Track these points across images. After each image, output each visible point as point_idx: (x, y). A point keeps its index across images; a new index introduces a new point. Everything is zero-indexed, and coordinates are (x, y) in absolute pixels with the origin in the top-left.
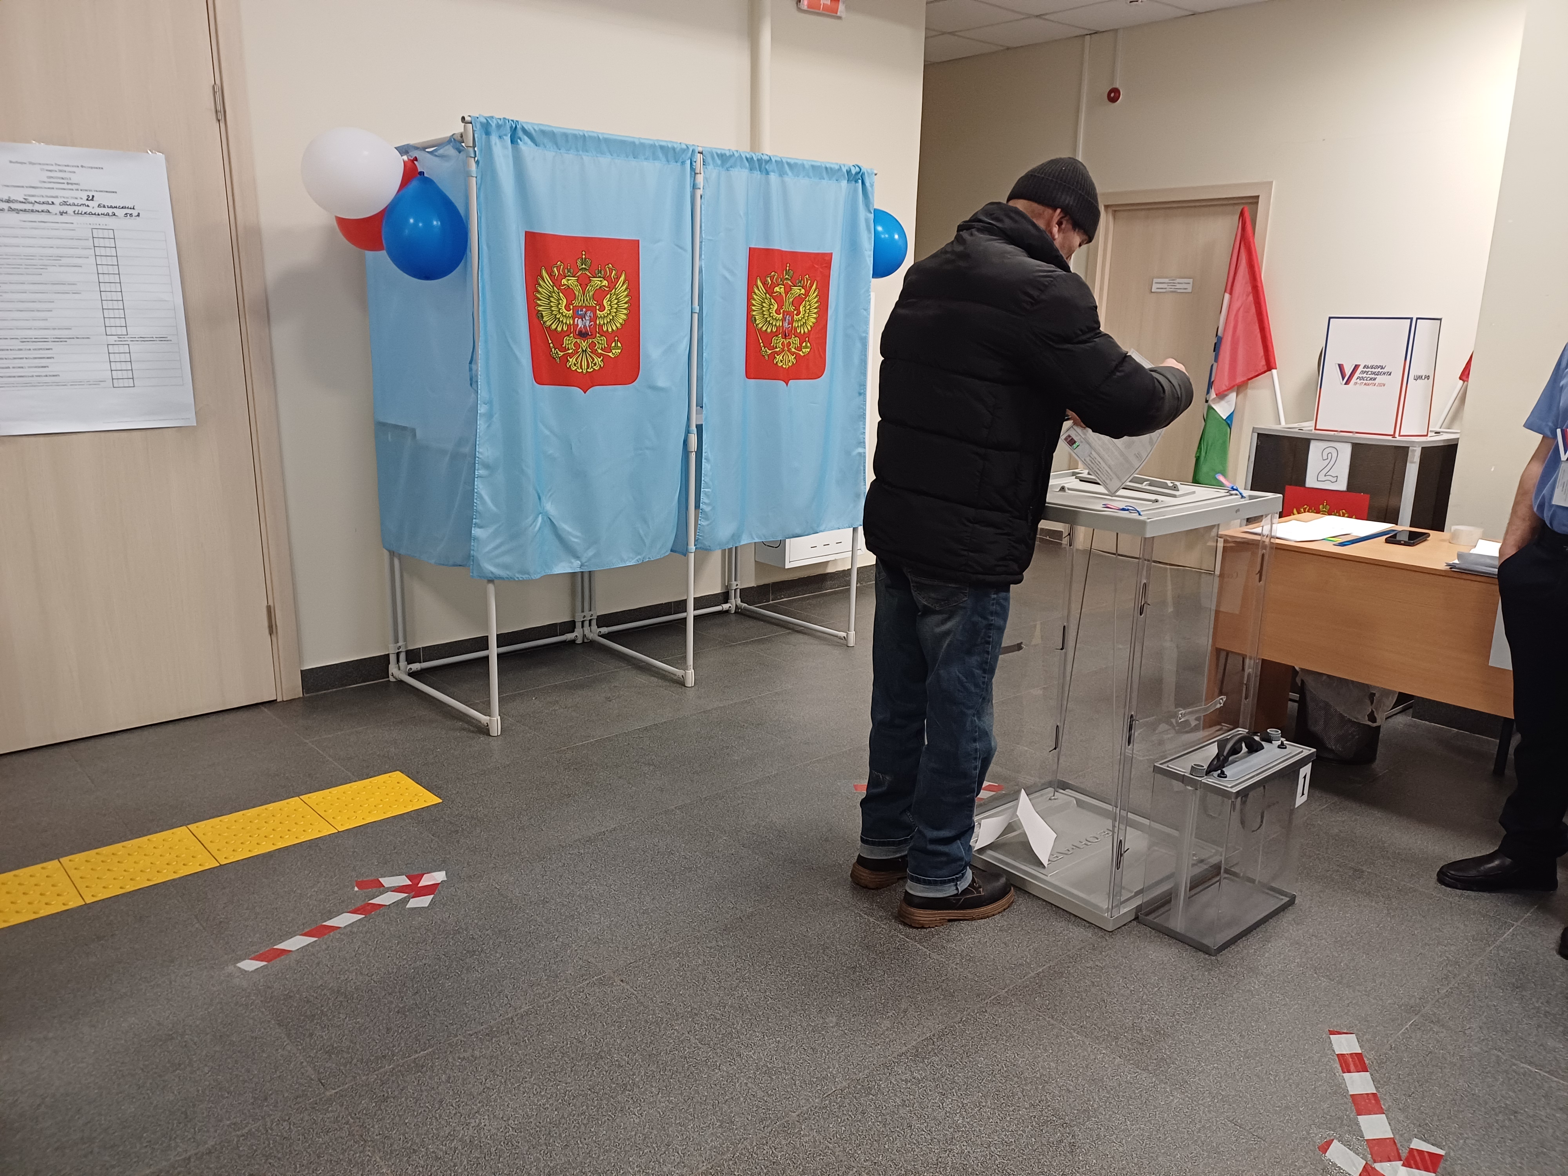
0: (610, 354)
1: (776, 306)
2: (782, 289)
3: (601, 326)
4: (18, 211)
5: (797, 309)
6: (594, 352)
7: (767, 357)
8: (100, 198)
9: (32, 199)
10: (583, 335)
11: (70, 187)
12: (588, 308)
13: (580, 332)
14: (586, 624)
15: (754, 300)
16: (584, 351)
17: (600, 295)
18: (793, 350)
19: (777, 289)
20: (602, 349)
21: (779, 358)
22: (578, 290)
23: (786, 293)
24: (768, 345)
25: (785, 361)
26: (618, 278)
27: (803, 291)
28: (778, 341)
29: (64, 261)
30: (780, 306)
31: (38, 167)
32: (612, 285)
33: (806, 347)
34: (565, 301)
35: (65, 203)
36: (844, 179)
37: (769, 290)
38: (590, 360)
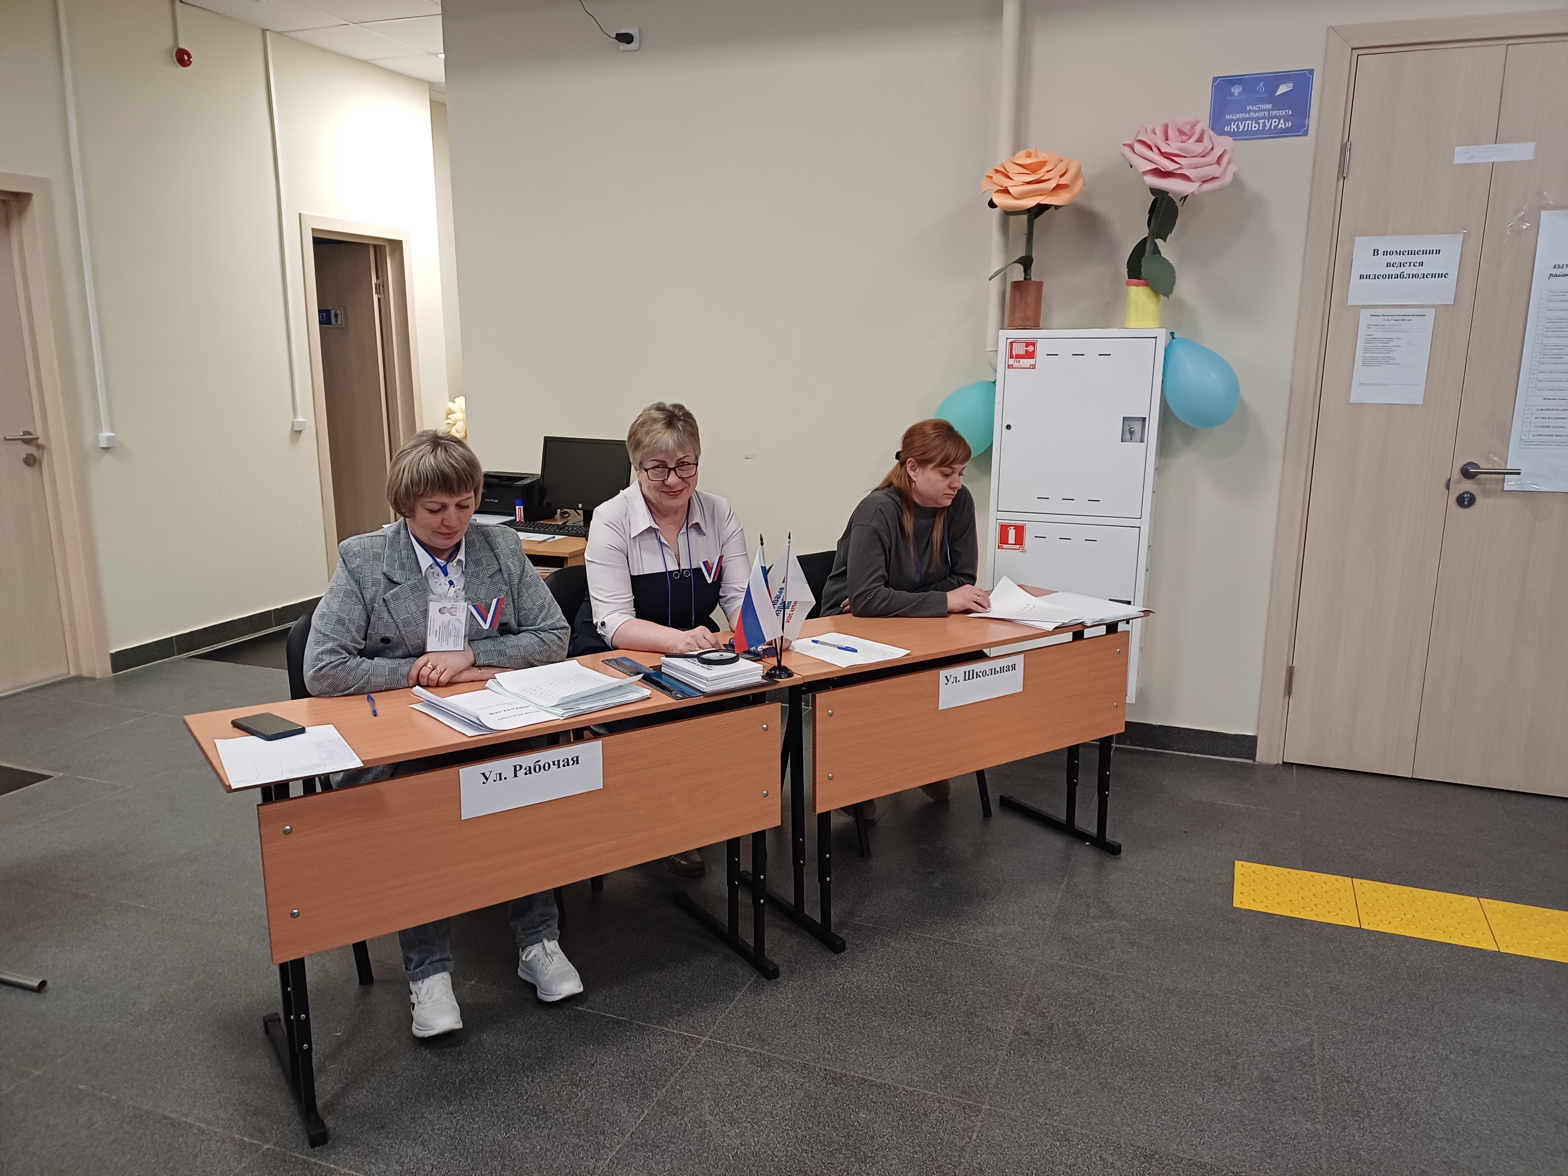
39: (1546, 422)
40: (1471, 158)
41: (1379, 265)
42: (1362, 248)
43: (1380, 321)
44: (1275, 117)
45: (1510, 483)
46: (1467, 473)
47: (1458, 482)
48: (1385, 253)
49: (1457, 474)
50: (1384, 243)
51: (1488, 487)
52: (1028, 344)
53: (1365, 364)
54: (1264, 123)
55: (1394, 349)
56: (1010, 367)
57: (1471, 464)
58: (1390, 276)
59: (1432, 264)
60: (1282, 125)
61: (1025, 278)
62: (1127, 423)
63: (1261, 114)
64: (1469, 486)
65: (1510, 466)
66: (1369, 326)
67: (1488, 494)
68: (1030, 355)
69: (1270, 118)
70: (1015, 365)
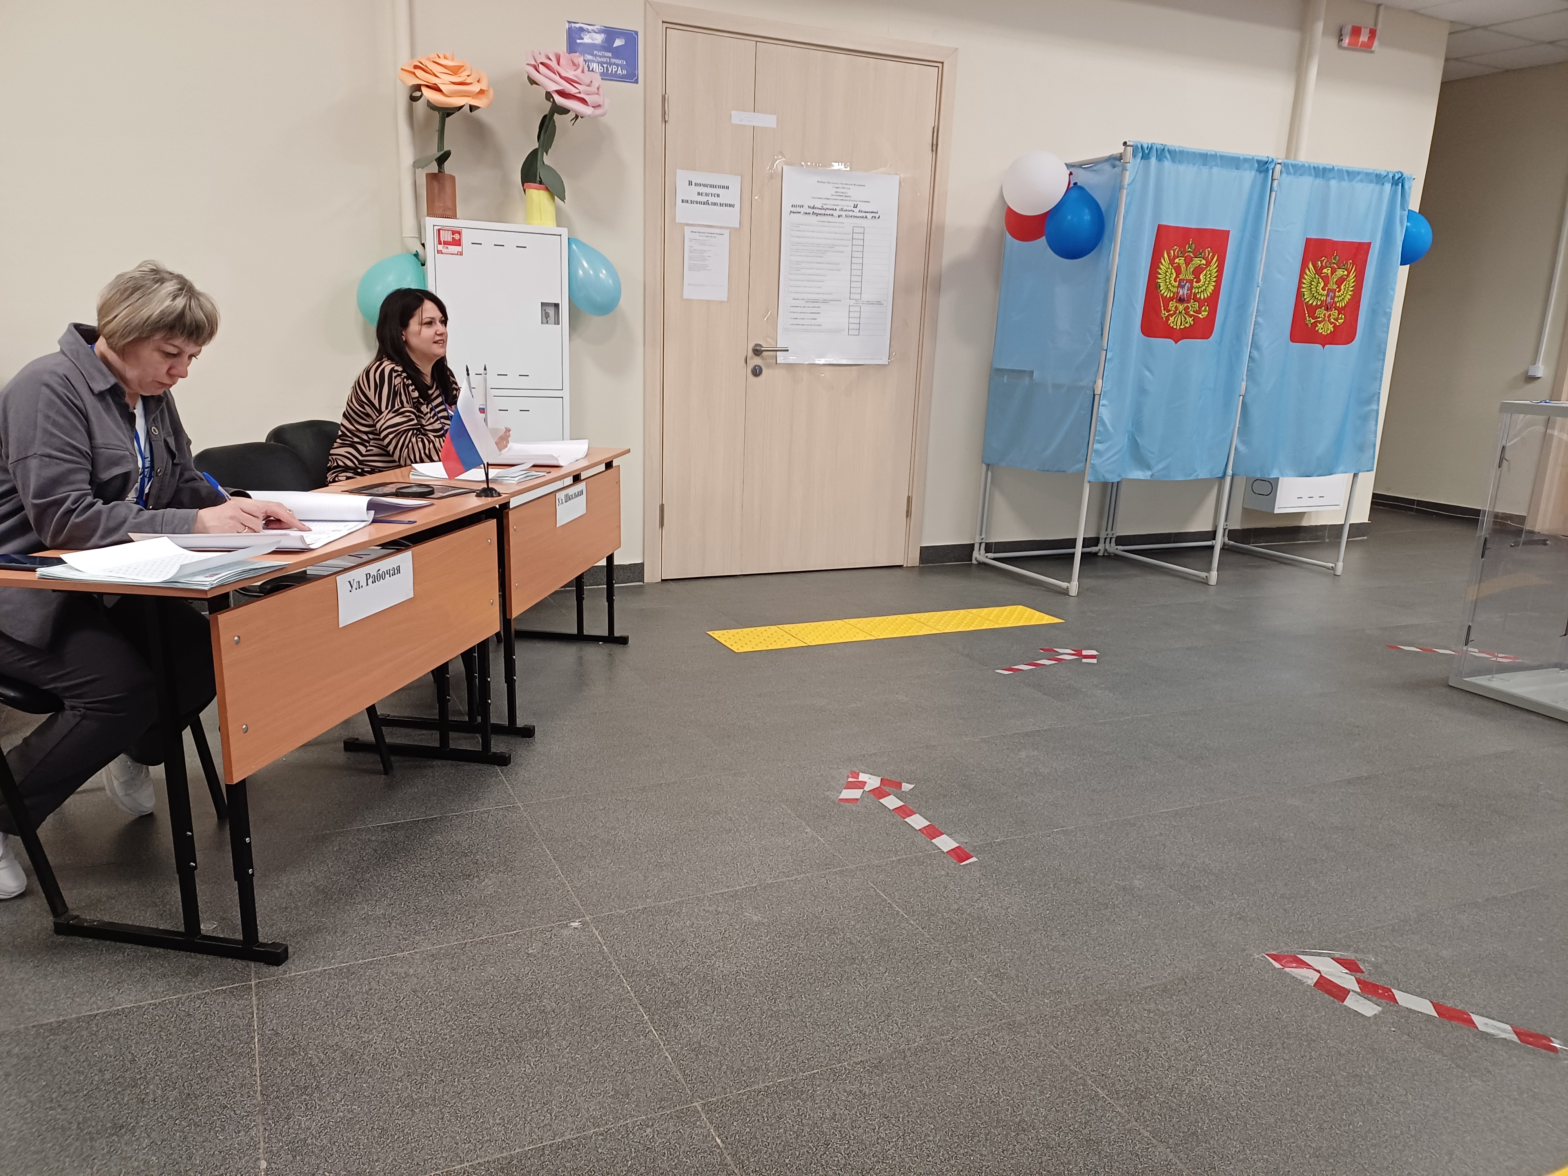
0: (1200, 316)
1: (1322, 284)
2: (1329, 271)
3: (1195, 294)
4: (817, 215)
5: (1339, 287)
6: (1187, 313)
7: (1310, 325)
8: (862, 206)
9: (825, 207)
10: (1181, 300)
11: (846, 198)
12: (1188, 281)
13: (1180, 298)
14: (1108, 540)
15: (1305, 279)
16: (1180, 313)
17: (1197, 271)
18: (1332, 320)
19: (1325, 271)
20: (1194, 311)
21: (1320, 326)
22: (1183, 266)
23: (1332, 274)
24: (1312, 315)
25: (1324, 328)
26: (1212, 259)
27: (1346, 273)
28: (1321, 313)
29: (836, 248)
30: (1326, 285)
31: (831, 185)
32: (1208, 264)
33: (1341, 318)
34: (1175, 275)
35: (842, 210)
36: (1389, 183)
37: (1319, 271)
38: (1183, 319)
39: (795, 316)
40: (741, 120)
41: (692, 193)
42: (682, 177)
43: (696, 236)
44: (615, 64)
45: (781, 358)
46: (757, 352)
47: (752, 358)
48: (696, 185)
49: (750, 353)
50: (697, 177)
51: (768, 361)
52: (454, 233)
53: (690, 269)
54: (607, 67)
55: (707, 258)
56: (440, 252)
57: (756, 345)
58: (701, 203)
59: (726, 197)
60: (619, 72)
61: (439, 171)
62: (544, 308)
63: (604, 60)
64: (757, 361)
65: (780, 345)
66: (691, 240)
67: (769, 366)
68: (458, 243)
69: (610, 64)
70: (444, 251)
